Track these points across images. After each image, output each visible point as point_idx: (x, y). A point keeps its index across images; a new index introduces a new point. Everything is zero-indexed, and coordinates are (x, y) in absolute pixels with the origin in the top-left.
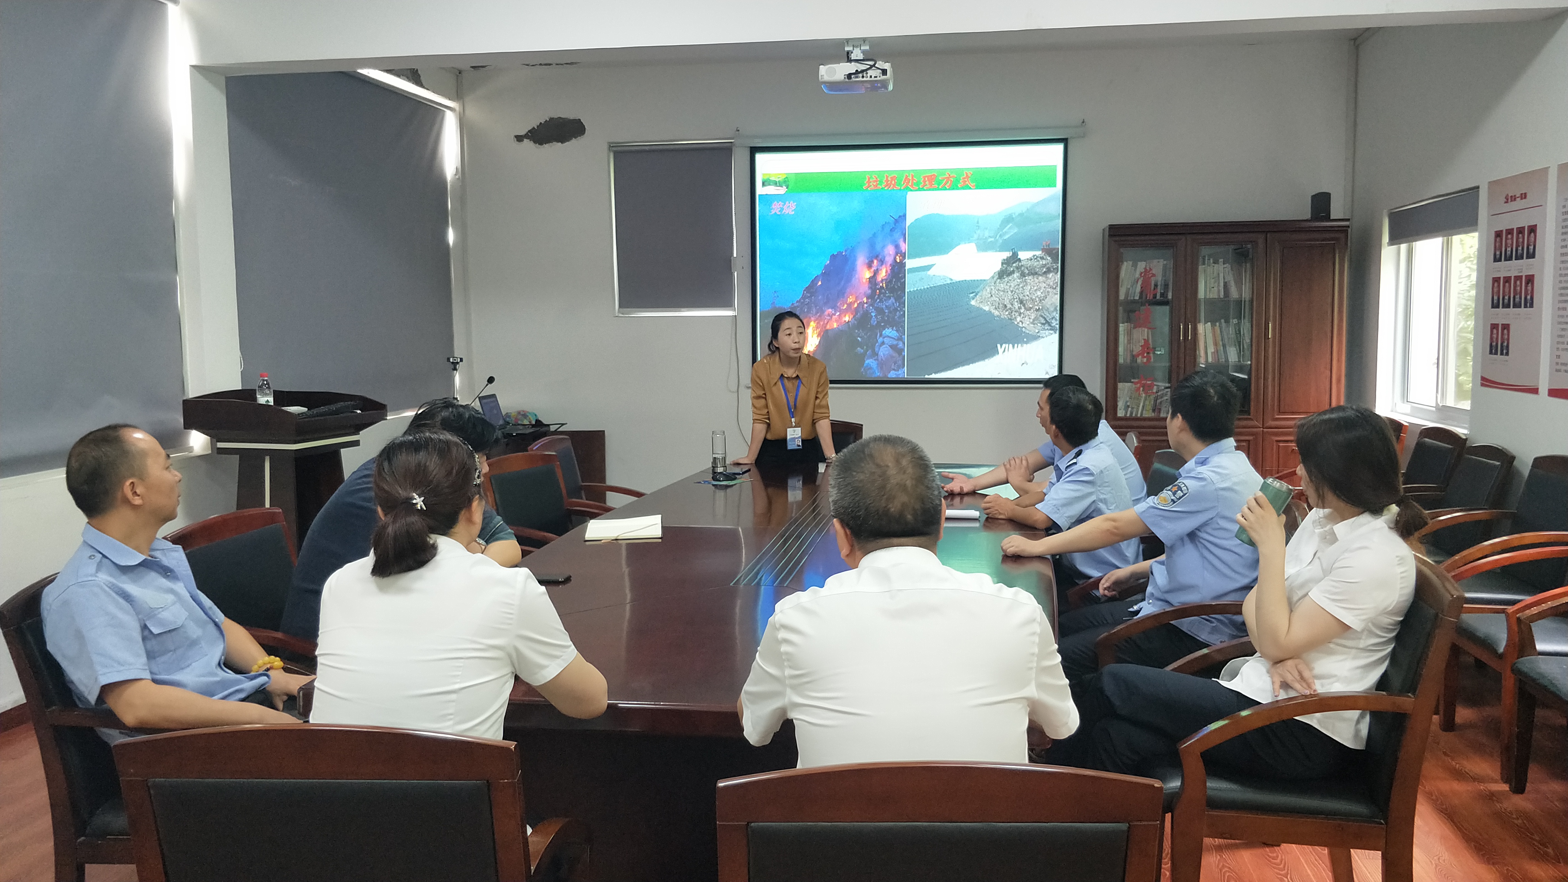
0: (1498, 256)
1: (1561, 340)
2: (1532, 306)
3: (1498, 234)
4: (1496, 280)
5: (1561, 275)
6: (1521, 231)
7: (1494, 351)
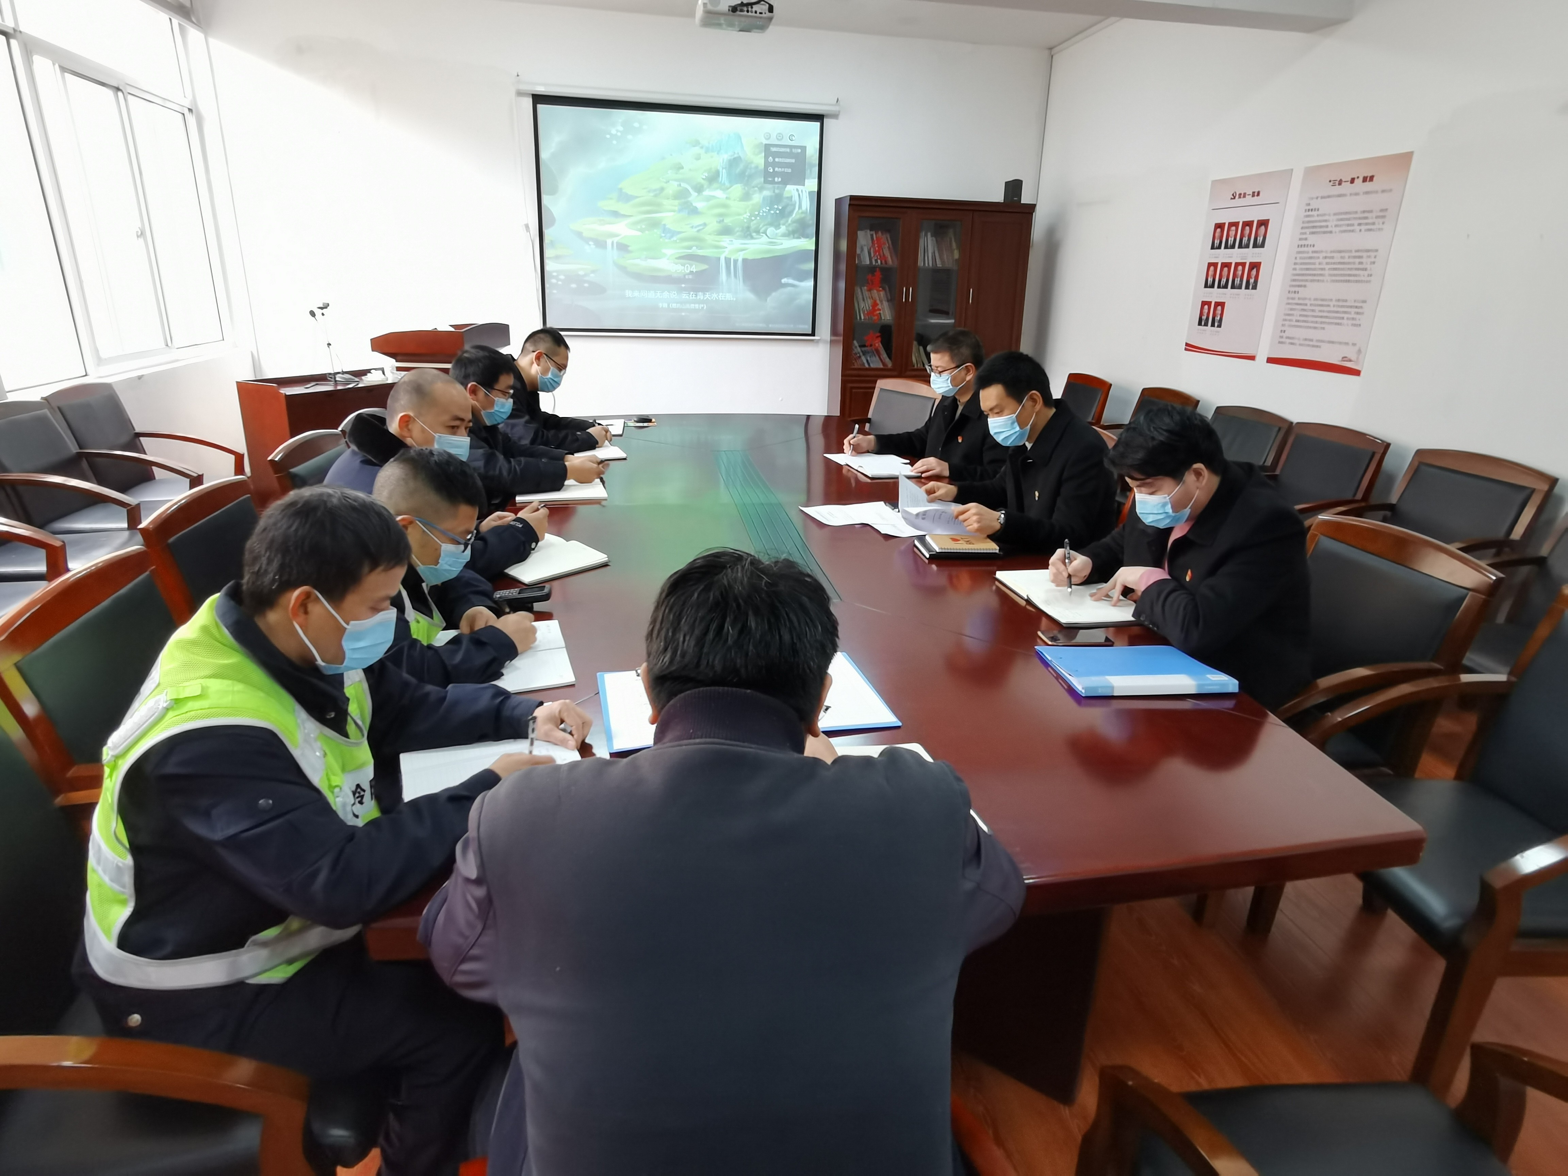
1: (1289, 317)
2: (1255, 287)
5: (1295, 264)
6: (1249, 224)
7: (1203, 323)
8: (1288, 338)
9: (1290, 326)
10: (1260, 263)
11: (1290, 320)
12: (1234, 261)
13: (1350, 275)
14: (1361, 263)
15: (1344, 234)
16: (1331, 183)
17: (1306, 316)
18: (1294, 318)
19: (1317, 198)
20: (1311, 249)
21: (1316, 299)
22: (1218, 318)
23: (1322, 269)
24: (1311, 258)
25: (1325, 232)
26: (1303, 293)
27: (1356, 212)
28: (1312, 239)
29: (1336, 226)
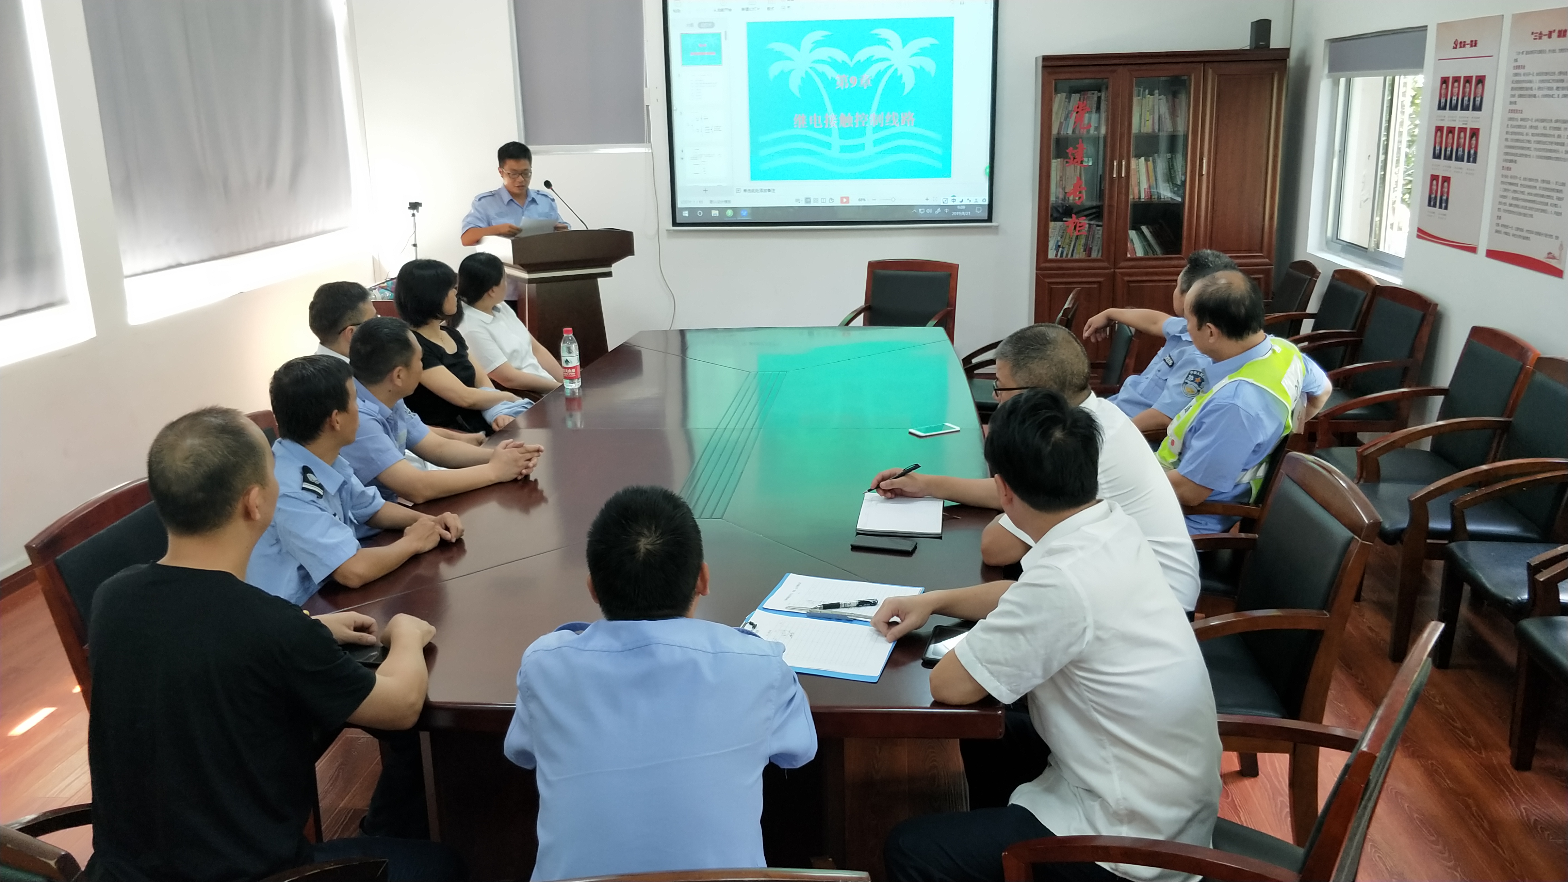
0: (1442, 104)
1: (1504, 200)
2: (1475, 161)
3: (1445, 81)
4: (1439, 129)
5: (1507, 133)
6: (1468, 80)
7: (1432, 203)
8: (1503, 226)
9: (1505, 211)
10: (1478, 129)
11: (1505, 204)
12: (1457, 125)
13: (1551, 151)
14: (1559, 136)
15: (1546, 99)
16: (1533, 37)
17: (1517, 199)
18: (1508, 201)
19: (1523, 53)
20: (1518, 116)
21: (1525, 179)
22: (1445, 198)
23: (1529, 141)
24: (1519, 127)
25: (1530, 96)
26: (1516, 170)
27: (1554, 73)
28: (1521, 103)
29: (1539, 88)
